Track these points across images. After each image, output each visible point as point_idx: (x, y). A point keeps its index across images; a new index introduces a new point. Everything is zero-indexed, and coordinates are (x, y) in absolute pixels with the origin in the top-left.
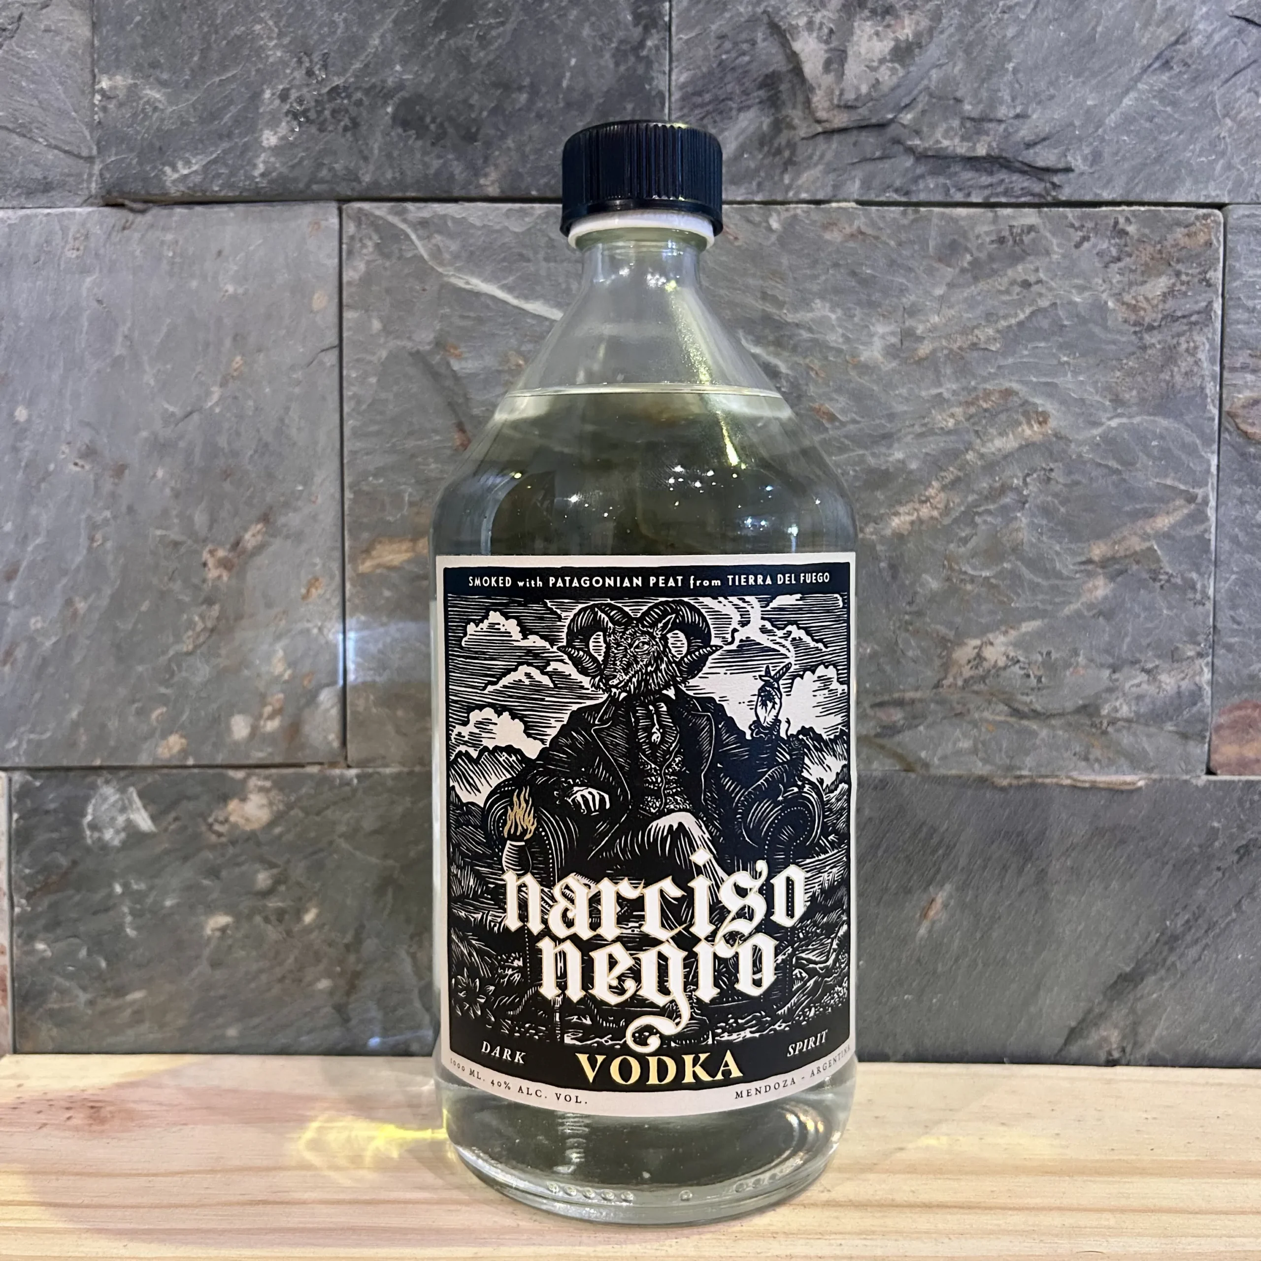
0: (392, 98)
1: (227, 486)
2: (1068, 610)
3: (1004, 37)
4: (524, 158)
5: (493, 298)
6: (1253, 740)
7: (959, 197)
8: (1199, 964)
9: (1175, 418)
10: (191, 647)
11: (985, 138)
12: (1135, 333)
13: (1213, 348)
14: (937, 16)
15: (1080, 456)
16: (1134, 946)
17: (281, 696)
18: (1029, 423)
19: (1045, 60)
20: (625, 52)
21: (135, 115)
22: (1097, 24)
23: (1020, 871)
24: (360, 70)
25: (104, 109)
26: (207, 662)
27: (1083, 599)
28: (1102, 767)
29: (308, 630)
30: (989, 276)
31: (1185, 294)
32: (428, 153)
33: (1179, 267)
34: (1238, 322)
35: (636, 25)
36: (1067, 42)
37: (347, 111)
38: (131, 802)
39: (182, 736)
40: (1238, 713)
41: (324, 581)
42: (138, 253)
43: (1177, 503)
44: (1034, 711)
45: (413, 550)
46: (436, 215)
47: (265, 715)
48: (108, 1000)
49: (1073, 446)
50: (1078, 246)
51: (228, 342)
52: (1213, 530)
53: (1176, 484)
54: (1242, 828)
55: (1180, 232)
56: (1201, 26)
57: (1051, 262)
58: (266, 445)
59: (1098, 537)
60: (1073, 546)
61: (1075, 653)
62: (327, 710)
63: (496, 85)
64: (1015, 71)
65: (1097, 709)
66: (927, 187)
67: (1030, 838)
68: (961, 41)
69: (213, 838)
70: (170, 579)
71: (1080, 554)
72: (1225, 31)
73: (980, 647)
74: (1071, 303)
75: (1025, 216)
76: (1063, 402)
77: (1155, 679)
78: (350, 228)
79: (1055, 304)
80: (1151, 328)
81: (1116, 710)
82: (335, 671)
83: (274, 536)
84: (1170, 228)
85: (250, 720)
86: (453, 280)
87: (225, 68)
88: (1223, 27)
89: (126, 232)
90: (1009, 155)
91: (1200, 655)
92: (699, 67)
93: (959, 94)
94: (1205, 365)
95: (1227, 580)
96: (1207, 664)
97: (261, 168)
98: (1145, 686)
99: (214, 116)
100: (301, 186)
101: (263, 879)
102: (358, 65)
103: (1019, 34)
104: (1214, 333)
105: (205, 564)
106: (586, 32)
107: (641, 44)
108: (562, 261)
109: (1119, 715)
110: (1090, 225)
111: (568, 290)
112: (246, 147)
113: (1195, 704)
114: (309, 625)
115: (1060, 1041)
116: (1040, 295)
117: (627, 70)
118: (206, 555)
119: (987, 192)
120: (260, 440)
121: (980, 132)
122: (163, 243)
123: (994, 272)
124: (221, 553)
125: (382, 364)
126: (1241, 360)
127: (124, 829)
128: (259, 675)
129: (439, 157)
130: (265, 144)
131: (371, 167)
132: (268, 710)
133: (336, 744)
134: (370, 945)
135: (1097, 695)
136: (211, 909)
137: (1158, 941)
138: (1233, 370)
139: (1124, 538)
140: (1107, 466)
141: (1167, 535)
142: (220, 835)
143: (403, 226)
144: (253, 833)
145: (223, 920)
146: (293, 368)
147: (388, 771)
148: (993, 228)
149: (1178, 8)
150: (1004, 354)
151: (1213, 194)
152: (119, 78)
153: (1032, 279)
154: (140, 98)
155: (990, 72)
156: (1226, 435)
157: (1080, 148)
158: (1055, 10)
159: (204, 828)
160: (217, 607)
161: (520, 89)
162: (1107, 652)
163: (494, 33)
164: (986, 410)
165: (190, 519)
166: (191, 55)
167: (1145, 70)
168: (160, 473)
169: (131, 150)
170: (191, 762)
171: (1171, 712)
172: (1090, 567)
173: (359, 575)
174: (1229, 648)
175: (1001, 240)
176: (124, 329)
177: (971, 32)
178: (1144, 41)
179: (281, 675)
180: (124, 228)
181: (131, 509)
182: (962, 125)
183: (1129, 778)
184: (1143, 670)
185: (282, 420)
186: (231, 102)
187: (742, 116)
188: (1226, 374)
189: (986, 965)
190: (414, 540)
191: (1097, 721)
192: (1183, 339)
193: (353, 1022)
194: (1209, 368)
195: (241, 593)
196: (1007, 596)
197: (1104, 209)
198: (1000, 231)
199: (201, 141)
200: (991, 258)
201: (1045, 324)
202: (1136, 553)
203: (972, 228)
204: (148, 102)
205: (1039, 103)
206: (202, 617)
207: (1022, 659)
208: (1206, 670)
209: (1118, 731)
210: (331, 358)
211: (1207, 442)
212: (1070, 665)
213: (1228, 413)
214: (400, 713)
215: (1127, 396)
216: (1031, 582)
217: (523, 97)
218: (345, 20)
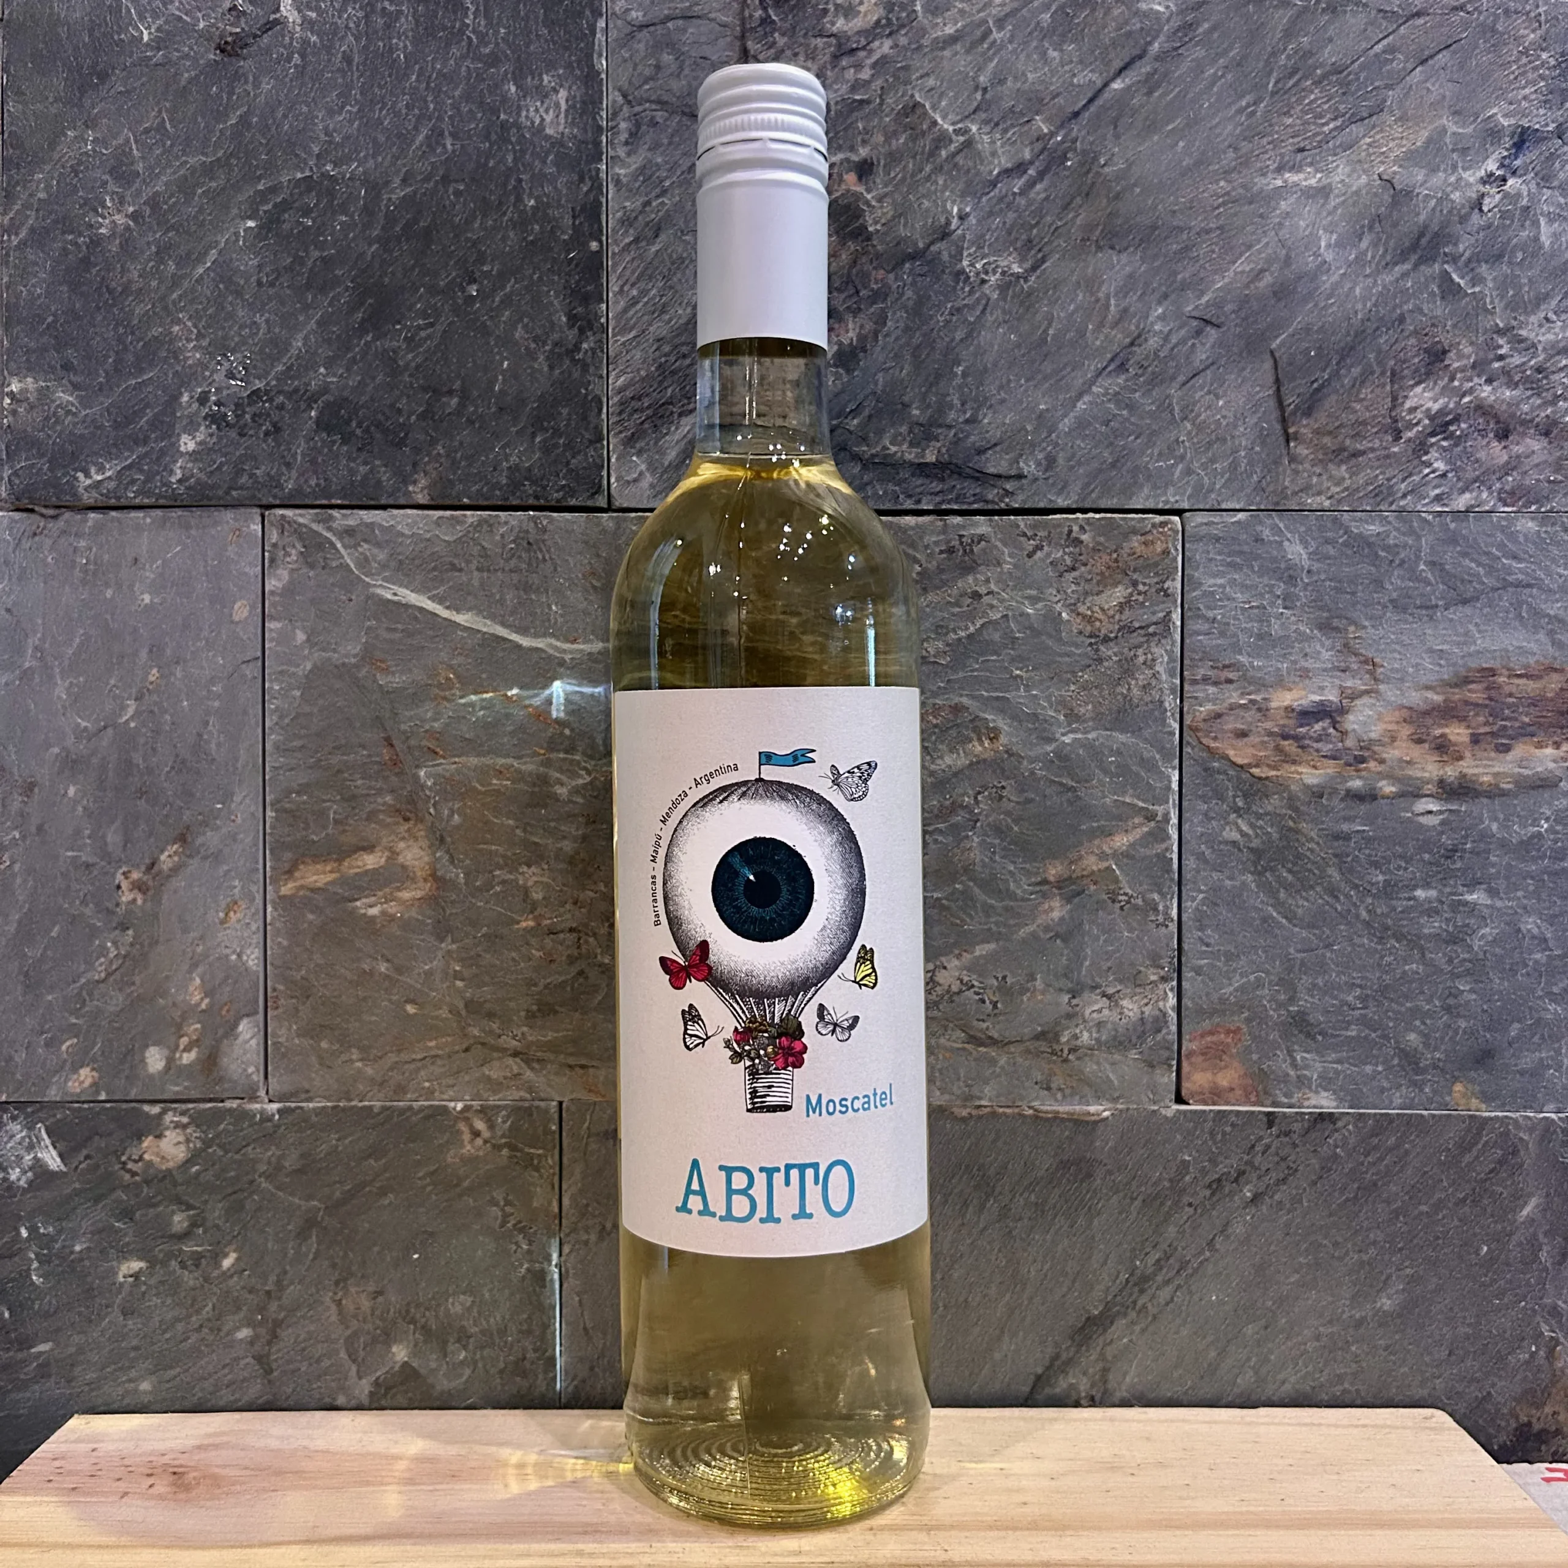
0: (316, 402)
1: (142, 804)
2: (1023, 932)
3: (953, 340)
4: (454, 464)
5: (421, 609)
6: (1226, 1067)
7: (909, 505)
8: (1171, 1305)
9: (1133, 732)
10: (103, 975)
11: (933, 443)
12: (1091, 644)
13: (1171, 660)
14: (882, 320)
15: (1032, 773)
16: (1102, 1287)
17: (198, 1026)
18: (980, 740)
19: (995, 365)
20: (560, 355)
21: (47, 418)
22: (1050, 325)
23: (982, 1207)
24: (283, 373)
25: (14, 413)
26: (120, 990)
27: (1039, 921)
28: (1064, 1096)
29: (227, 956)
30: (939, 588)
31: (1143, 603)
32: (354, 460)
33: (1135, 576)
34: (1199, 634)
35: (571, 327)
36: (1019, 346)
37: (269, 415)
38: (39, 1139)
39: (93, 1069)
40: (1209, 1039)
41: (243, 905)
42: (49, 559)
43: (1136, 821)
44: (990, 1038)
45: (339, 871)
46: (363, 524)
47: (182, 1047)
48: (11, 1354)
49: (1025, 763)
50: (1030, 556)
51: (144, 654)
52: (1175, 848)
53: (1136, 801)
54: (1213, 1162)
55: (1135, 542)
56: (1157, 328)
57: (1002, 572)
58: (183, 762)
59: (1055, 858)
60: (1028, 866)
61: (1032, 978)
62: (247, 1042)
63: (425, 389)
64: (965, 375)
65: (1056, 1037)
66: (876, 494)
67: (992, 1172)
68: (908, 344)
69: (127, 1176)
70: (82, 902)
71: (1037, 873)
72: (1183, 332)
73: (934, 971)
74: (1022, 614)
75: (975, 525)
76: (1016, 717)
77: (1117, 1005)
78: (274, 536)
79: (1006, 616)
80: (1106, 640)
81: (1076, 1037)
82: (257, 1001)
83: (190, 856)
84: (1126, 536)
85: (166, 1052)
86: (379, 591)
87: (141, 371)
88: (1181, 327)
89: (37, 539)
90: (960, 462)
91: (1164, 979)
92: (638, 370)
93: (906, 399)
94: (1164, 677)
95: (1194, 899)
96: (1172, 990)
97: (179, 474)
98: (1106, 1012)
99: (129, 420)
100: (220, 493)
101: (179, 1221)
102: (280, 368)
103: (969, 335)
104: (1173, 645)
105: (119, 887)
106: (520, 332)
107: (577, 348)
108: (496, 570)
109: (1079, 1043)
110: (1042, 533)
111: (502, 602)
112: (163, 452)
113: (1159, 1031)
114: (228, 951)
115: (1026, 1389)
116: (992, 607)
117: (562, 373)
118: (119, 877)
119: (938, 499)
120: (177, 756)
121: (929, 437)
122: (75, 550)
123: (944, 583)
124: (135, 875)
125: (307, 677)
126: (1202, 671)
127: (31, 1169)
128: (174, 1004)
129: (365, 463)
130: (182, 449)
131: (294, 474)
132: (184, 1041)
133: (258, 1078)
134: (292, 1291)
135: (1057, 1023)
136: (125, 1254)
137: (1127, 1281)
138: (1194, 682)
139: (1081, 858)
140: (1061, 784)
141: (1126, 855)
142: (134, 1174)
143: (329, 535)
144: (169, 1171)
145: (136, 1265)
146: (212, 681)
147: (311, 1105)
148: (942, 537)
149: (1132, 309)
150: (953, 667)
151: (1172, 500)
152: (30, 380)
153: (983, 590)
154: (53, 401)
155: (938, 376)
156: (1187, 749)
157: (1031, 453)
158: (1004, 312)
159: (117, 1167)
160: (130, 932)
161: (450, 393)
162: (1065, 975)
163: (423, 334)
164: (936, 726)
165: (104, 837)
166: (107, 357)
167: (1099, 373)
168: (71, 791)
169: (43, 455)
170: (103, 1097)
171: (1134, 1040)
172: (1045, 888)
173: (280, 897)
174: (1198, 971)
175: (951, 551)
176: (32, 641)
177: (918, 334)
178: (1098, 343)
179: (198, 1004)
180: (35, 534)
181: (40, 828)
182: (910, 432)
183: (1092, 1109)
184: (1104, 995)
185: (200, 735)
186: (147, 405)
187: (684, 420)
188: (1186, 687)
189: (945, 1307)
190: (340, 861)
191: (1057, 1047)
192: (1140, 651)
193: (275, 1374)
194: (1168, 681)
195: (156, 916)
196: (962, 920)
197: (1058, 516)
198: (949, 542)
199: (115, 445)
200: (941, 571)
201: (997, 636)
202: (1093, 872)
203: (921, 538)
204: (58, 406)
205: (991, 406)
206: (115, 943)
207: (976, 983)
208: (1170, 995)
209: (1078, 1059)
210: (252, 671)
211: (1167, 757)
212: (1028, 990)
213: (1190, 727)
214: (324, 1045)
215: (1082, 710)
216: (985, 904)
217: (455, 401)
218: (267, 321)
